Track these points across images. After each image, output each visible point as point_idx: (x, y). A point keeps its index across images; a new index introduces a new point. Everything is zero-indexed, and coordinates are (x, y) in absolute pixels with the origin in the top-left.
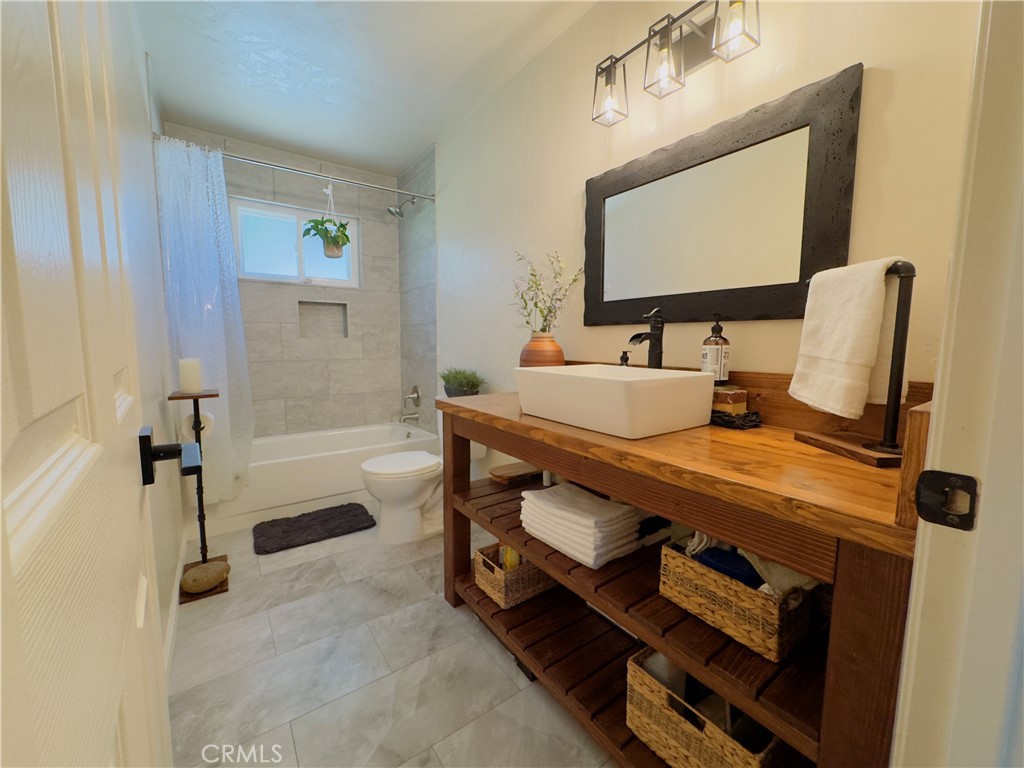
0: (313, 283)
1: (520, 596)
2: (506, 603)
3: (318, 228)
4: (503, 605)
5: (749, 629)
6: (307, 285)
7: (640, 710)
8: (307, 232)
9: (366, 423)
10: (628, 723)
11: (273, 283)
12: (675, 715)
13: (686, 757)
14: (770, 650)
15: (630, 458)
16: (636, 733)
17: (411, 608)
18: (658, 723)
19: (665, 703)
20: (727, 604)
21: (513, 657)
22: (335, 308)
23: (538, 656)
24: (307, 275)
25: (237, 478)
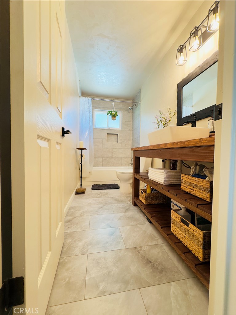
0: (111, 129)
1: (150, 202)
2: (146, 203)
3: (111, 113)
4: (145, 203)
5: (202, 192)
6: (109, 129)
7: (174, 225)
8: (108, 114)
9: (122, 166)
10: (171, 230)
11: (101, 129)
12: (182, 224)
13: (185, 236)
14: (208, 198)
15: (168, 144)
16: (173, 233)
17: (123, 204)
18: (178, 228)
19: (180, 220)
20: (196, 186)
21: (146, 217)
22: (115, 135)
23: (151, 214)
24: (109, 127)
25: (90, 173)
